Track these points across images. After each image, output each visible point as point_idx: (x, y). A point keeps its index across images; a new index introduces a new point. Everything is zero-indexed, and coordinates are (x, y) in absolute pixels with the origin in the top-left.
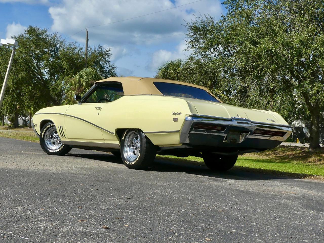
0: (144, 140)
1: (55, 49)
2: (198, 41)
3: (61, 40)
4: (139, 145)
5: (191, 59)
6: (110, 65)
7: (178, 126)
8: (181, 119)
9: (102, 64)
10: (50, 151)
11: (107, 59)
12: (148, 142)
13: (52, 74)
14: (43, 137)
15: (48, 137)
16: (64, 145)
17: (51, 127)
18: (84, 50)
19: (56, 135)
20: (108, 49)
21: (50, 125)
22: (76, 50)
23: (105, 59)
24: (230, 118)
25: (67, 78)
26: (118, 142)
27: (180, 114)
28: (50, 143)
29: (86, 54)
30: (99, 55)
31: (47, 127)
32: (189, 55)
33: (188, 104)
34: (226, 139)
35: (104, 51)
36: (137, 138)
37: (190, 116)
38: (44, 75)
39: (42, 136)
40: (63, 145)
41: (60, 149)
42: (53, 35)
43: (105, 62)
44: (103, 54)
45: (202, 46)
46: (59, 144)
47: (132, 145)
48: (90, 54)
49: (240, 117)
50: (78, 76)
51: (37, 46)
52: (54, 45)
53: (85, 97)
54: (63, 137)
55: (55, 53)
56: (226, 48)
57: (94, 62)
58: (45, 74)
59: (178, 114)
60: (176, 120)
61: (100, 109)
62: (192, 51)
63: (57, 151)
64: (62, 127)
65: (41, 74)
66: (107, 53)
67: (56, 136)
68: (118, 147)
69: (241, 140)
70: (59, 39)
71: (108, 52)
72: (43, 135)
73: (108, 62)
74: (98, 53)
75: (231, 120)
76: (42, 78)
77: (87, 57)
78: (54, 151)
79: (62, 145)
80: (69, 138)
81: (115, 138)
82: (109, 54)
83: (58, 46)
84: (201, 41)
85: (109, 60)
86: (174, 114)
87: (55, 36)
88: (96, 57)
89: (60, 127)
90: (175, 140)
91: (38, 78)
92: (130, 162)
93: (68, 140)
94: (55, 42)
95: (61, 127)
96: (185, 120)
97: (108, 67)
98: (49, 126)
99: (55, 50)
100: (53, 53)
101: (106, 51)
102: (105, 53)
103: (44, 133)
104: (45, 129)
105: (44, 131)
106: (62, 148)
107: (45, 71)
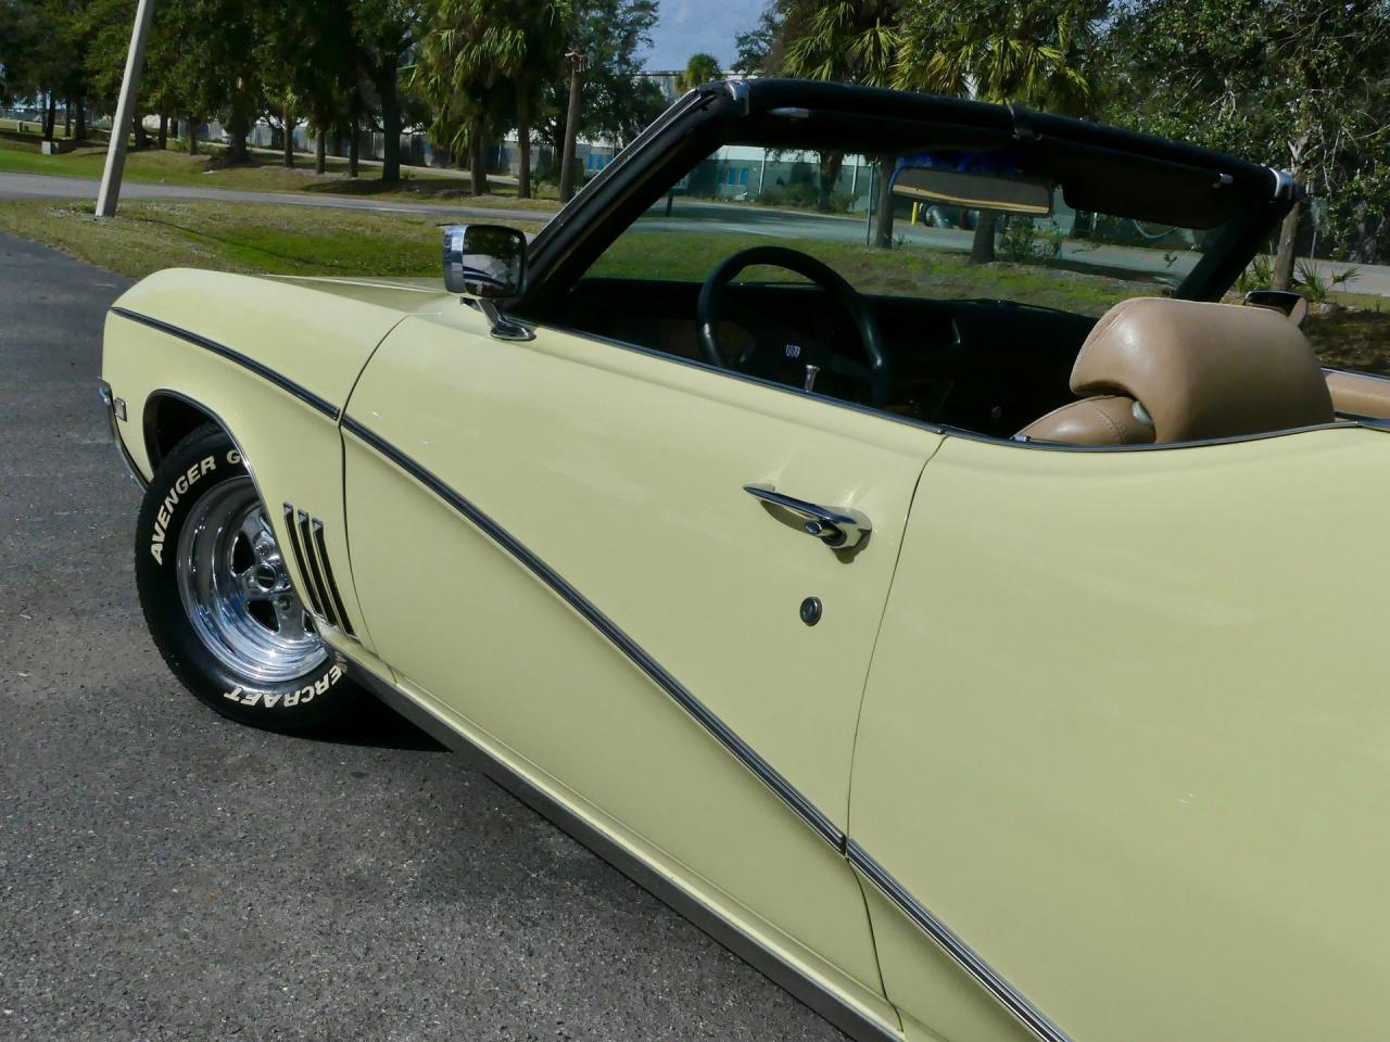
10: (236, 691)
14: (160, 560)
17: (224, 471)
21: (219, 456)
28: (237, 613)
31: (193, 475)
39: (156, 550)
41: (321, 687)
53: (566, 235)
61: (838, 534)
63: (292, 700)
64: (319, 533)
72: (160, 537)
78: (269, 699)
79: (327, 663)
89: (305, 525)
98: (209, 463)
103: (165, 526)
104: (172, 491)
105: (171, 509)
106: (333, 683)
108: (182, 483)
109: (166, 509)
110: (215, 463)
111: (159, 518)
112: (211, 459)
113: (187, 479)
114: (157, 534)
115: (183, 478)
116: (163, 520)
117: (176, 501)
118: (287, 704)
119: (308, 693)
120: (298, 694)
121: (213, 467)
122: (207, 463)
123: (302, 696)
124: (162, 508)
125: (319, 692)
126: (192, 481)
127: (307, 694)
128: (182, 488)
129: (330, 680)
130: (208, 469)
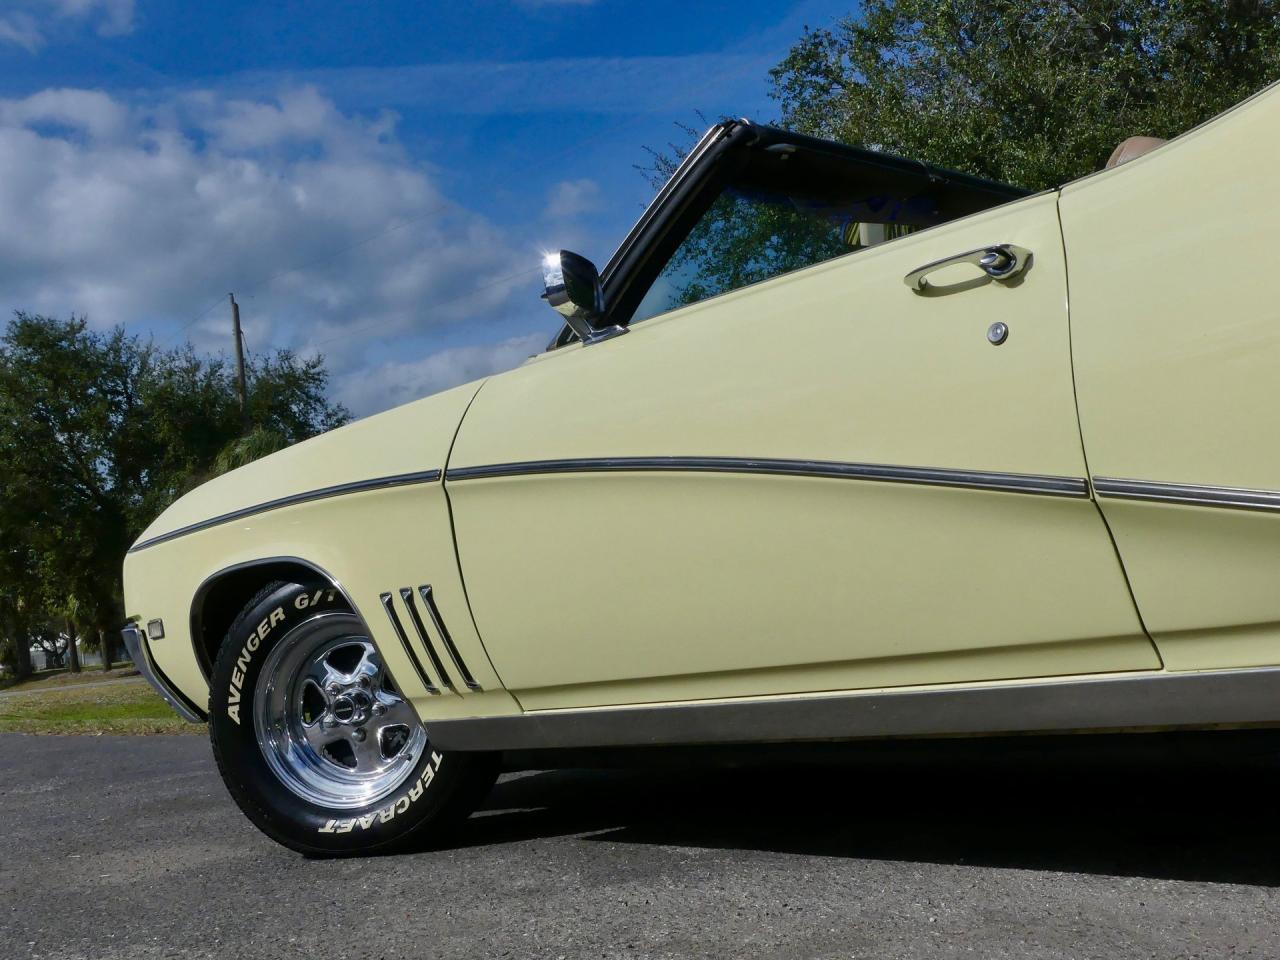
1: (125, 383)
3: (143, 349)
6: (330, 411)
9: (300, 411)
10: (329, 826)
11: (313, 391)
13: (125, 471)
14: (237, 720)
15: (280, 704)
16: (450, 758)
17: (294, 616)
19: (348, 679)
20: (315, 359)
21: (287, 603)
22: (200, 375)
23: (307, 394)
28: (309, 757)
29: (239, 384)
30: (283, 382)
31: (262, 631)
35: (300, 365)
38: (104, 480)
39: (233, 712)
40: (437, 759)
41: (415, 794)
42: (109, 338)
43: (307, 404)
44: (299, 379)
46: (390, 749)
48: (251, 383)
51: (58, 381)
52: (120, 372)
54: (444, 690)
55: (129, 398)
57: (272, 409)
58: (104, 476)
63: (386, 814)
64: (429, 597)
65: (93, 479)
66: (312, 371)
67: (353, 691)
70: (135, 349)
71: (314, 367)
72: (237, 698)
73: (320, 402)
74: (280, 377)
76: (95, 491)
77: (245, 397)
78: (365, 822)
79: (425, 759)
80: (515, 694)
82: (319, 374)
83: (135, 371)
85: (322, 394)
87: (118, 339)
88: (276, 390)
89: (410, 600)
91: (82, 492)
93: (507, 709)
94: (124, 359)
95: (414, 603)
97: (322, 421)
98: (280, 614)
99: (126, 388)
100: (120, 398)
101: (308, 365)
102: (305, 373)
103: (240, 685)
104: (244, 651)
105: (244, 668)
106: (427, 786)
107: (103, 466)
108: (253, 640)
109: (240, 670)
110: (284, 613)
111: (234, 680)
112: (280, 610)
113: (257, 635)
114: (233, 696)
115: (253, 635)
116: (237, 680)
117: (248, 659)
118: (383, 820)
119: (403, 803)
120: (393, 808)
121: (282, 617)
122: (276, 615)
123: (397, 808)
124: (236, 669)
125: (414, 799)
126: (262, 637)
127: (402, 805)
128: (254, 646)
129: (424, 783)
130: (278, 621)
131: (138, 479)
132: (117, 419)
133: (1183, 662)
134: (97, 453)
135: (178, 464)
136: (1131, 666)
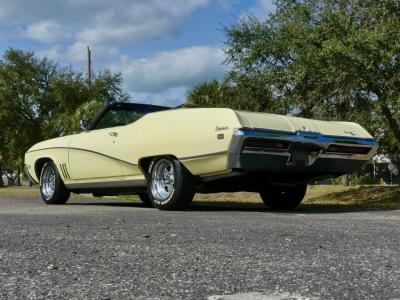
0: (179, 169)
1: (46, 77)
2: (240, 51)
3: (54, 65)
4: (172, 177)
5: (233, 75)
6: (122, 94)
7: (224, 145)
8: (228, 135)
9: (111, 93)
11: (117, 86)
12: (184, 170)
13: (43, 112)
18: (85, 76)
20: (118, 73)
22: (74, 77)
23: (114, 87)
24: (294, 131)
25: (64, 115)
26: (143, 177)
27: (227, 128)
29: (89, 82)
32: (229, 70)
33: (238, 115)
34: (291, 160)
35: (113, 75)
36: (169, 169)
37: (240, 129)
42: (41, 60)
43: (114, 91)
44: (112, 80)
45: (245, 57)
47: (162, 178)
48: (93, 81)
49: (307, 130)
50: (78, 113)
51: (21, 74)
52: (45, 73)
54: (67, 179)
55: (47, 83)
56: (278, 57)
57: (101, 92)
58: (35, 112)
59: (223, 129)
60: (221, 137)
61: (115, 134)
62: (232, 65)
65: (31, 113)
66: (117, 78)
68: (144, 184)
69: (311, 161)
70: (51, 64)
71: (118, 76)
73: (119, 90)
74: (105, 79)
75: (295, 134)
76: (31, 117)
77: (90, 86)
80: (75, 180)
81: (139, 171)
82: (120, 79)
83: (50, 73)
84: (244, 50)
85: (119, 87)
86: (219, 129)
87: (45, 59)
88: (102, 85)
90: (221, 165)
91: (26, 117)
92: (162, 201)
94: (46, 68)
95: (64, 166)
96: (234, 136)
97: (119, 98)
99: (46, 79)
100: (44, 83)
101: (116, 75)
102: (114, 78)
107: (35, 108)
131: (48, 115)
132: (41, 91)
133: (128, 178)
134: (33, 103)
135: (62, 111)
136: (123, 179)
